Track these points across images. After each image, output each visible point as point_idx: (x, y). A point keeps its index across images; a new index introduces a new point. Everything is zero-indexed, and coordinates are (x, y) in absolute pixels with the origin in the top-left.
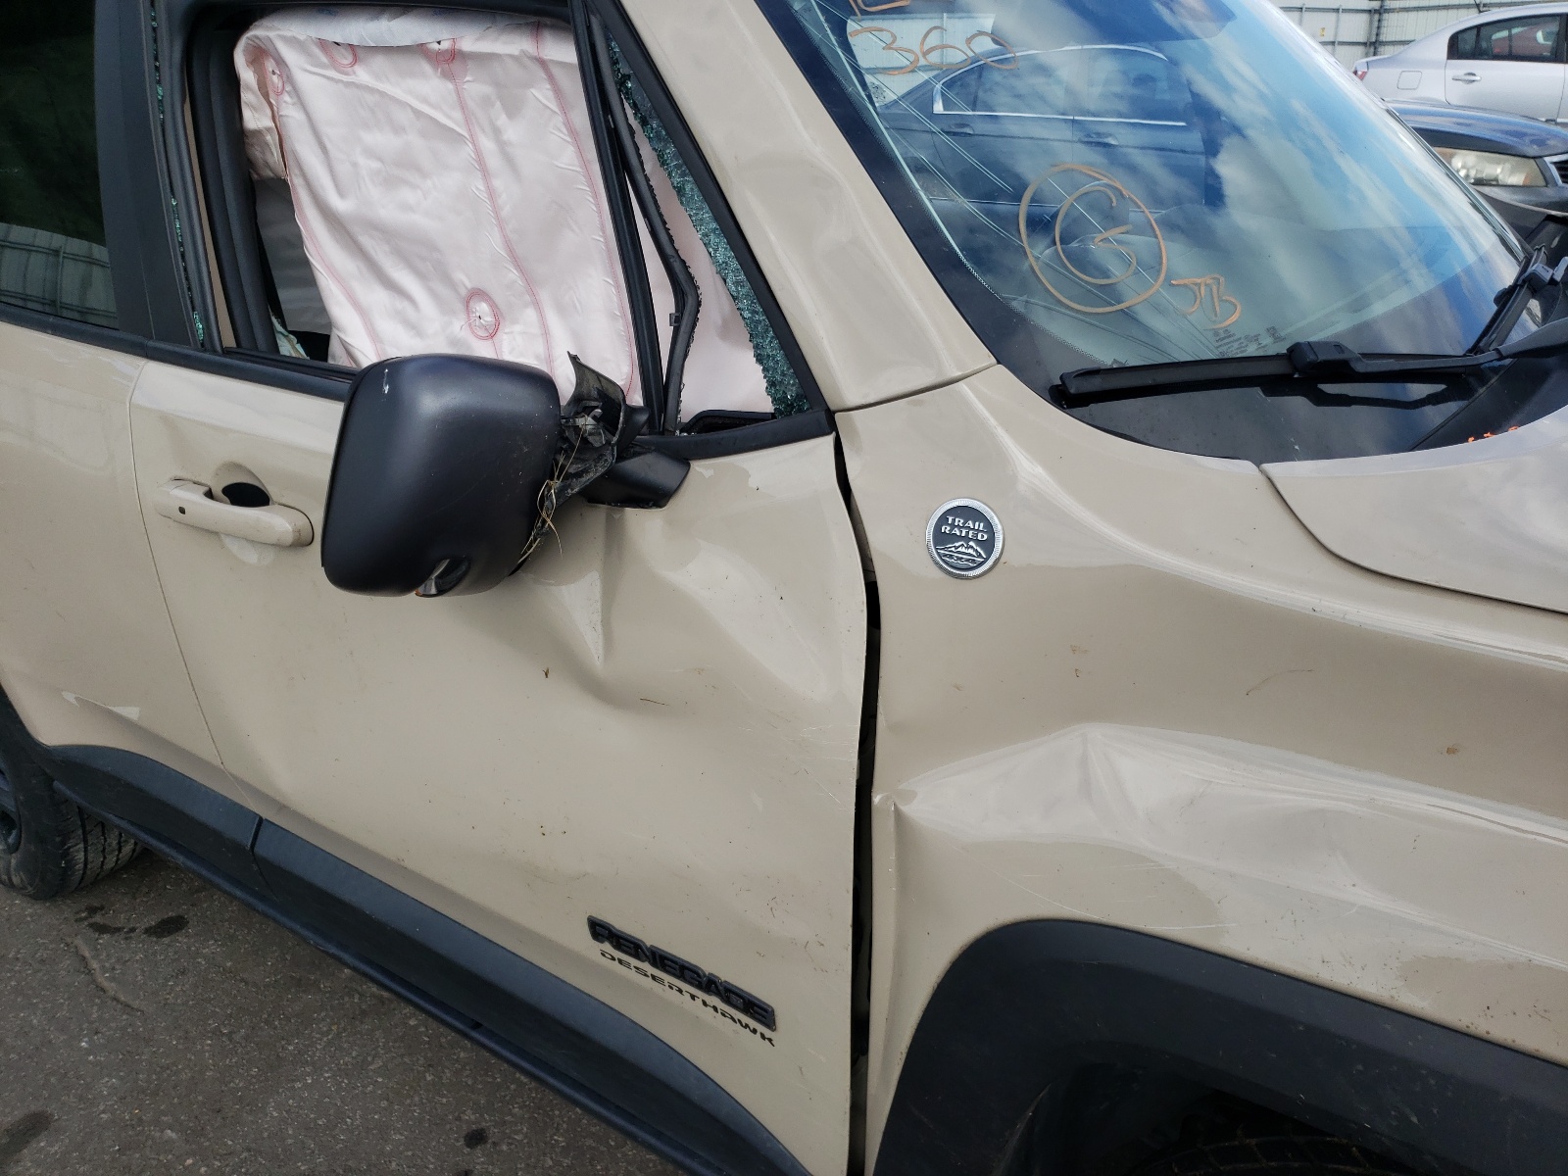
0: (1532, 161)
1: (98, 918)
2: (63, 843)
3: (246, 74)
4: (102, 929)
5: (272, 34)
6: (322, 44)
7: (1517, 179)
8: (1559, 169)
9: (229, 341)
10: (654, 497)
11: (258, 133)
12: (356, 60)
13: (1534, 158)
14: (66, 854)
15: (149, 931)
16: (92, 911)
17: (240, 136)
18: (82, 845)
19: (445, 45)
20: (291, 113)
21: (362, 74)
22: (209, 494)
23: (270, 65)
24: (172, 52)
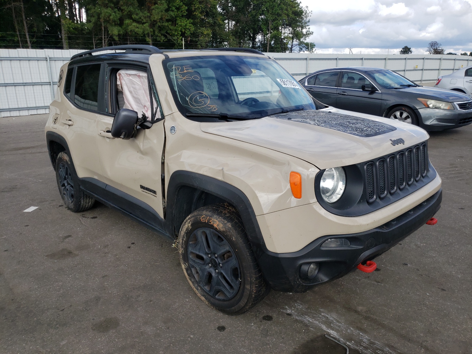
0: (450, 103)
1: (84, 216)
2: (80, 199)
3: (118, 77)
4: (84, 217)
5: (121, 72)
6: (126, 74)
7: (447, 108)
8: (459, 105)
9: (110, 112)
10: (148, 128)
11: (118, 85)
12: (130, 76)
13: (450, 102)
14: (80, 201)
15: (91, 218)
16: (83, 215)
17: (116, 85)
18: (83, 200)
19: (138, 75)
20: (123, 82)
21: (131, 78)
22: (104, 132)
23: (121, 76)
24: (109, 74)
